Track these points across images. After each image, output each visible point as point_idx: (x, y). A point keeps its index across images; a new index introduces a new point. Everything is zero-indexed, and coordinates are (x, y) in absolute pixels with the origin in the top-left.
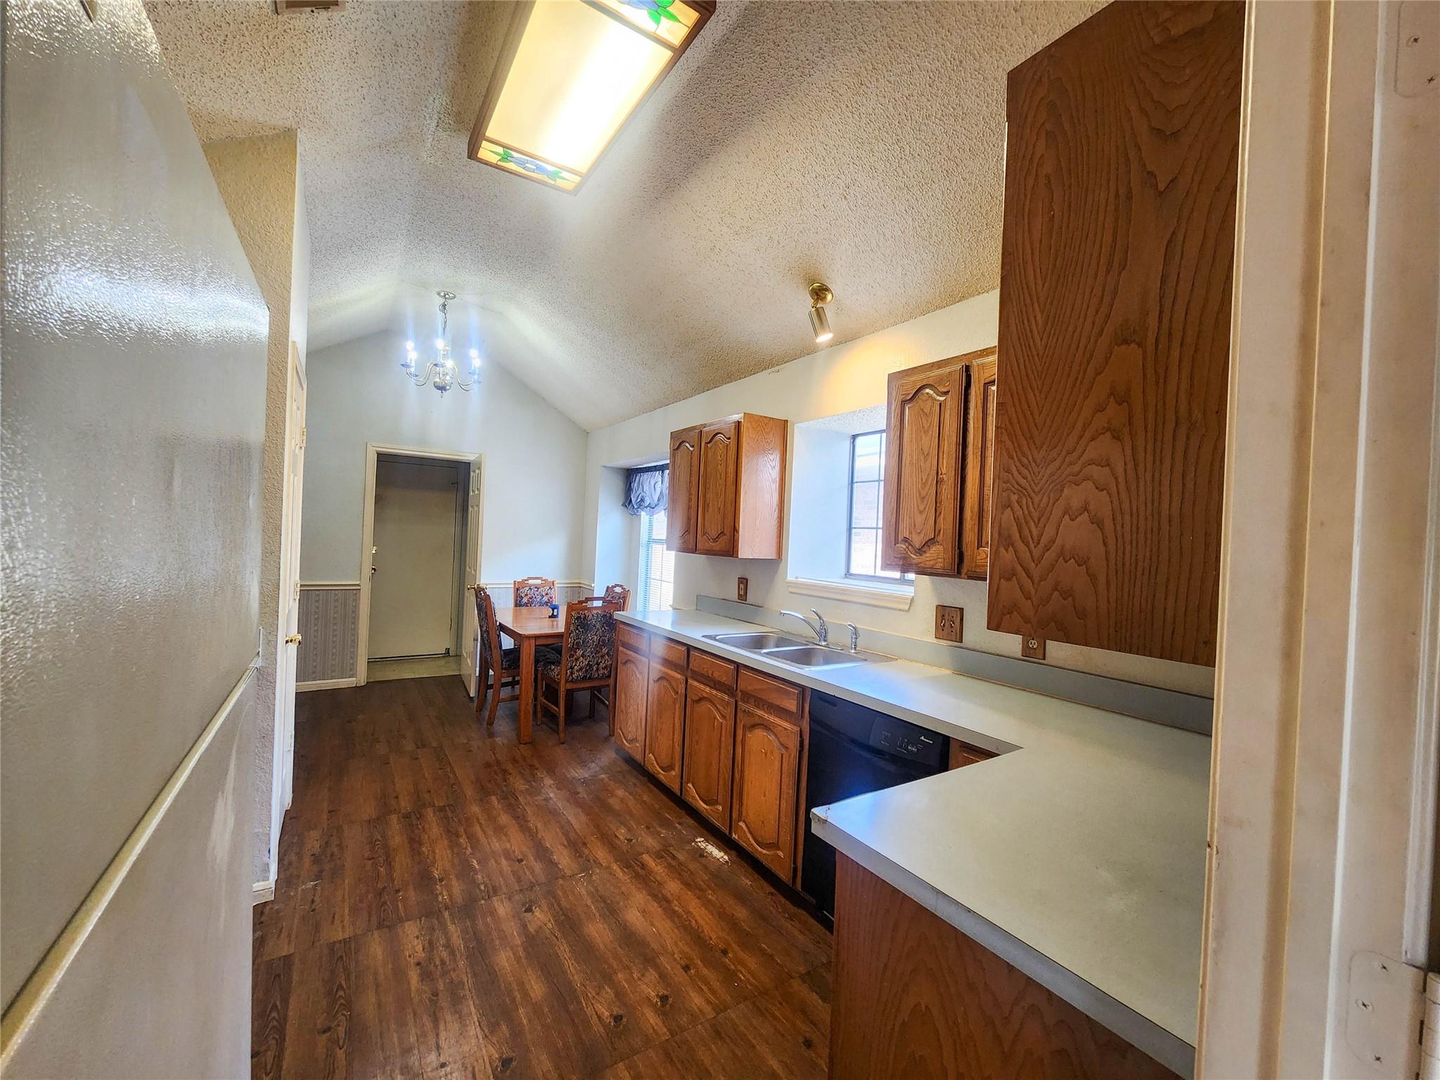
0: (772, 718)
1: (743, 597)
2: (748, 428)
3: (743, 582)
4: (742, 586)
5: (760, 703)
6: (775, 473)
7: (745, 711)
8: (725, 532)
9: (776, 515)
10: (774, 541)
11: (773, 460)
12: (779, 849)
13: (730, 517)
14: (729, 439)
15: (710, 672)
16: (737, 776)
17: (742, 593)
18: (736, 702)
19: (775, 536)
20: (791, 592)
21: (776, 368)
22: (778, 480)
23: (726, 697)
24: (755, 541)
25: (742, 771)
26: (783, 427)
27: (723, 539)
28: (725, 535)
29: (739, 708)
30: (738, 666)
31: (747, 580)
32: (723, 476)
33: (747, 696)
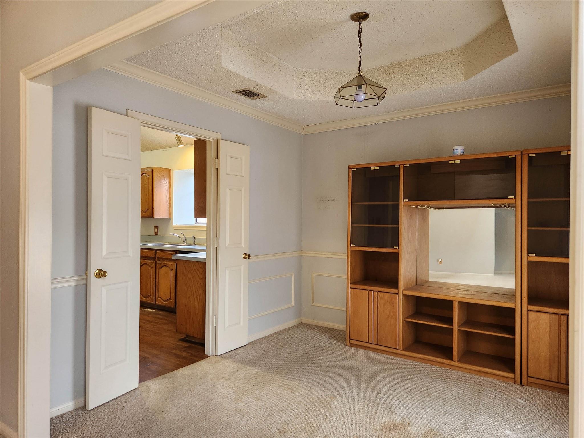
0: (168, 263)
1: (157, 233)
2: (156, 172)
3: (157, 228)
4: (156, 229)
5: (163, 259)
6: (167, 188)
7: (159, 263)
8: (149, 209)
9: (168, 202)
10: (168, 212)
11: (166, 182)
12: (171, 299)
13: (150, 204)
14: (149, 175)
15: (146, 255)
16: (157, 284)
17: (156, 232)
18: (156, 262)
19: (168, 210)
20: (175, 229)
21: (166, 149)
22: (168, 190)
23: (152, 261)
24: (160, 212)
25: (159, 282)
26: (169, 171)
27: (149, 211)
28: (149, 210)
29: (157, 263)
30: (156, 250)
31: (158, 227)
32: (147, 189)
33: (159, 259)
